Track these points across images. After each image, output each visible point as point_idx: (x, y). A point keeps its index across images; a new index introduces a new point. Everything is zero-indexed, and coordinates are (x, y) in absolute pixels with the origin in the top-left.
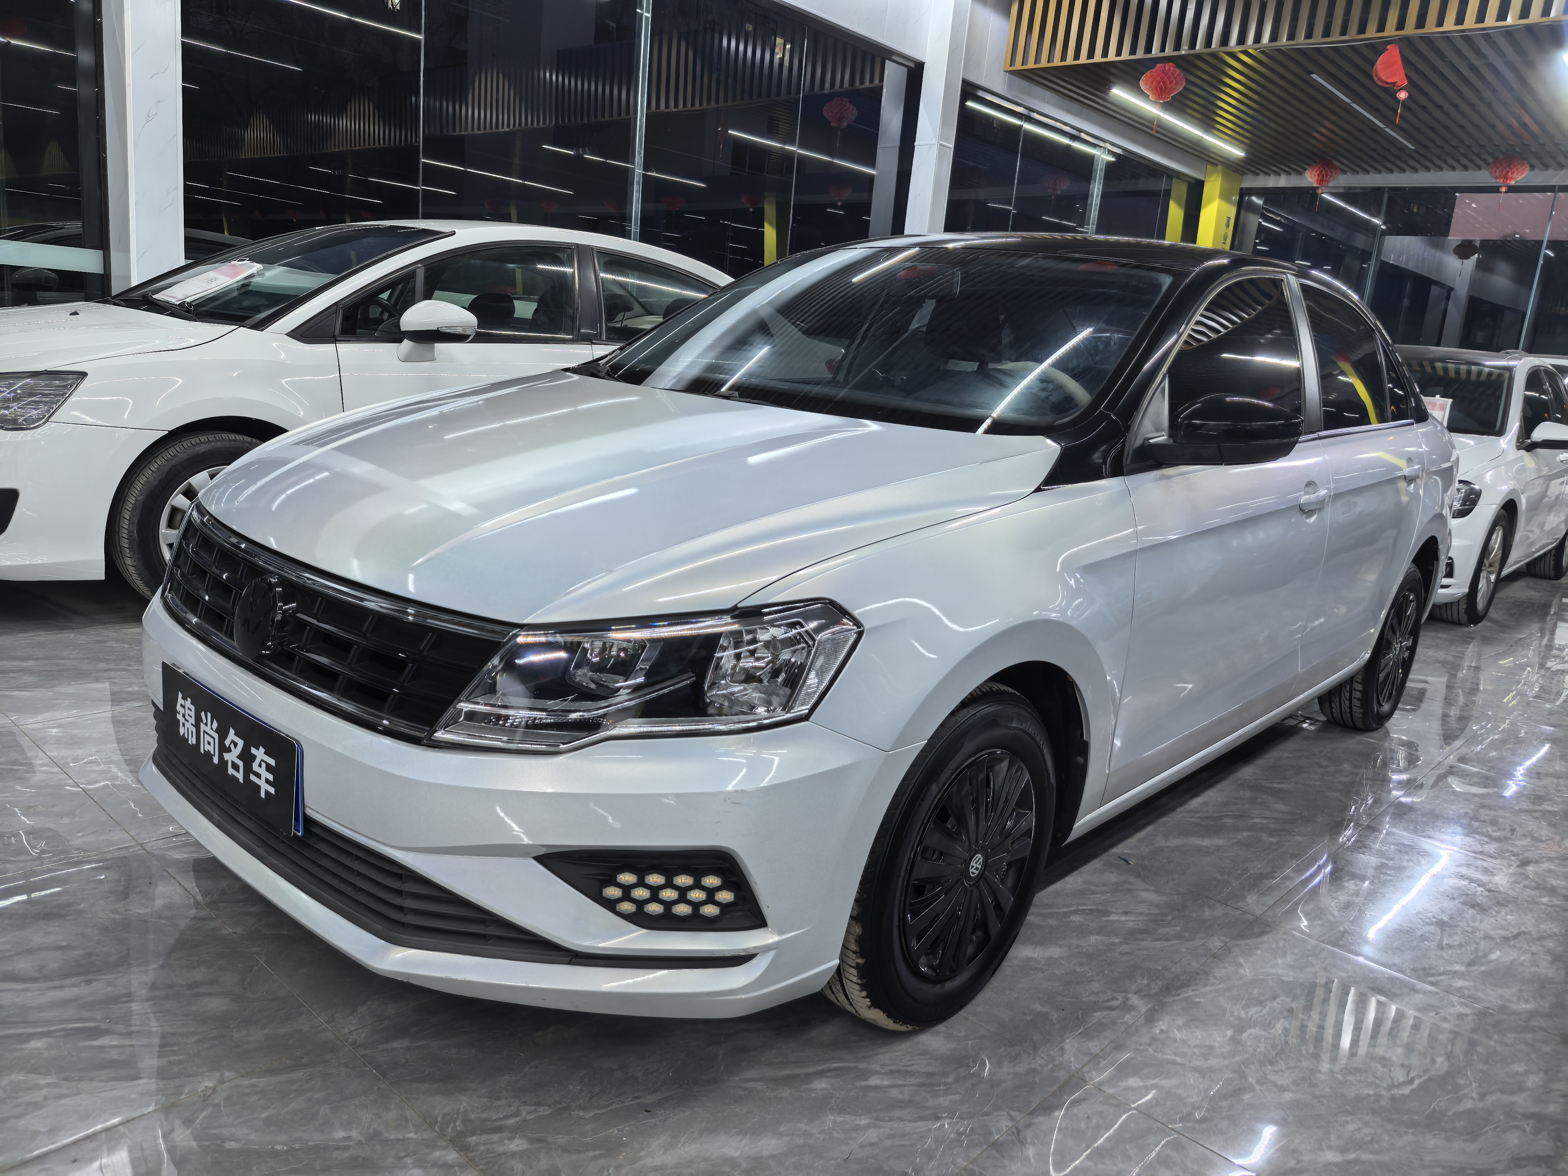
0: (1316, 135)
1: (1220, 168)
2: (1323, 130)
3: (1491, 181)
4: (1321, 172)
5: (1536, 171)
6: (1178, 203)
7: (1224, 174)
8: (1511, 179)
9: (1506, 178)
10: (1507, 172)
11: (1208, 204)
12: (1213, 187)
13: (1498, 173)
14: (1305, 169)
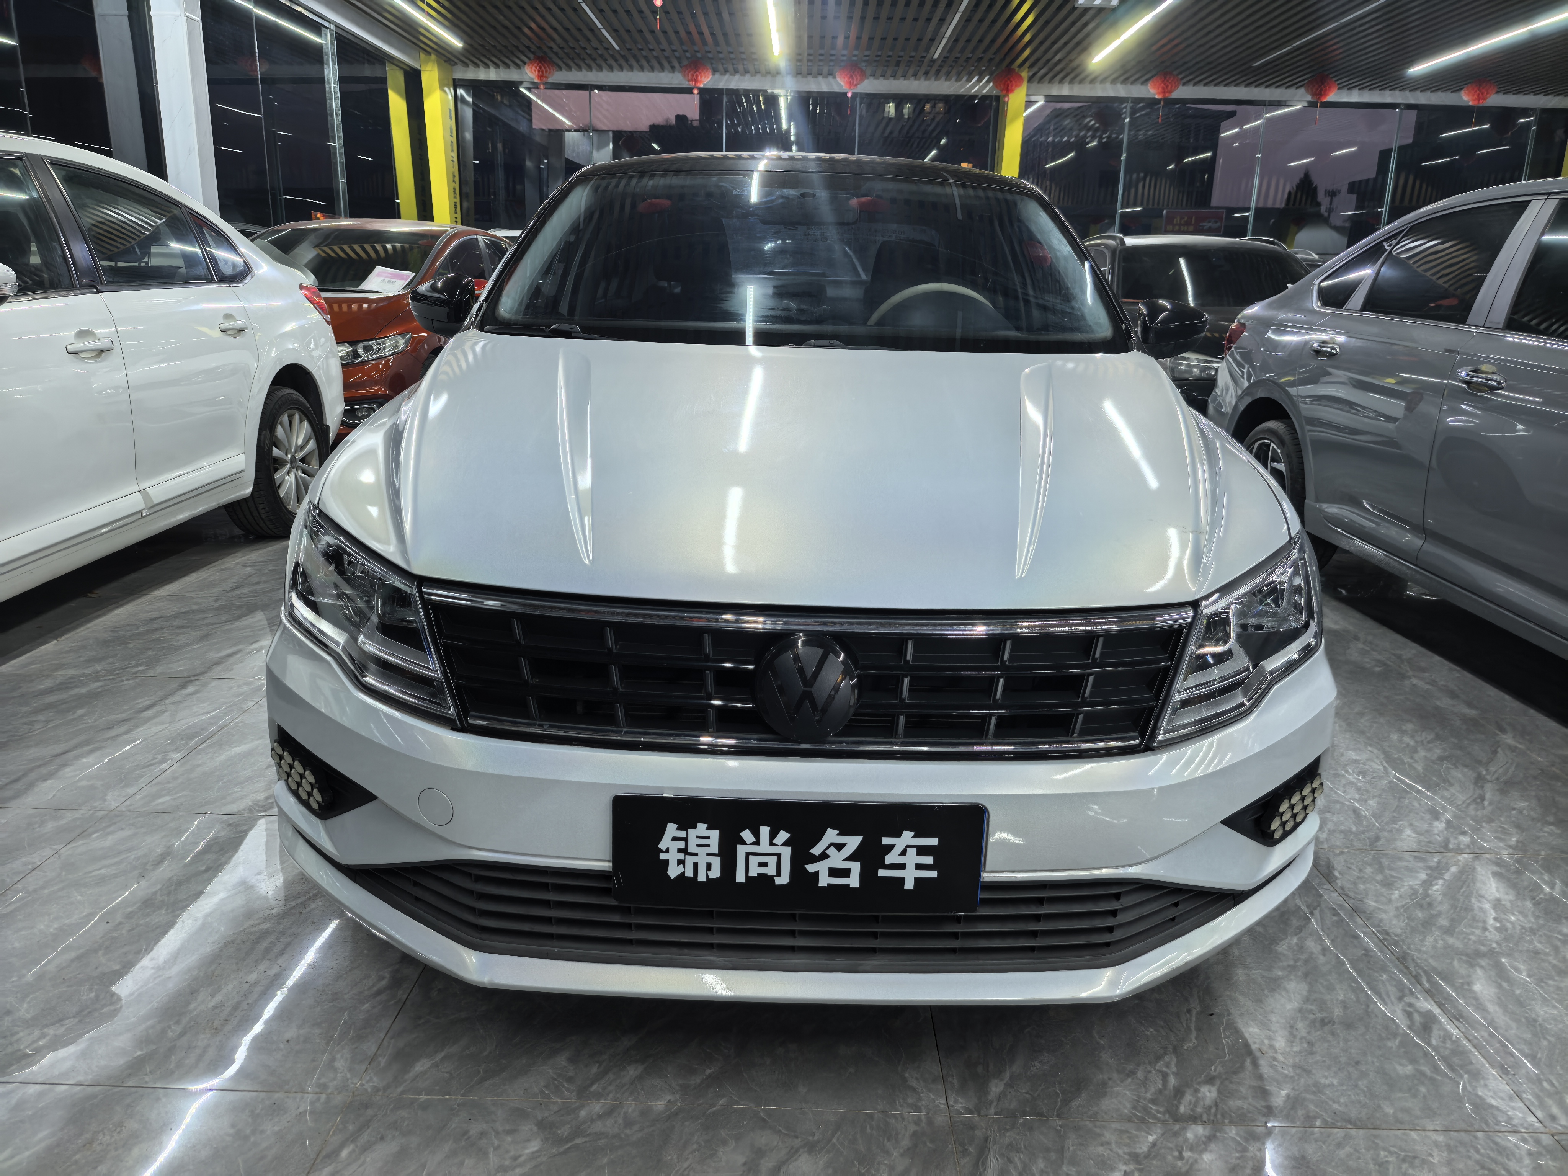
0: (526, 30)
1: (433, 57)
2: (533, 25)
3: (686, 84)
4: (540, 67)
5: (717, 76)
6: (398, 92)
7: (439, 65)
8: (701, 82)
9: (696, 81)
10: (697, 76)
11: (429, 94)
12: (430, 76)
13: (690, 77)
14: (525, 63)
